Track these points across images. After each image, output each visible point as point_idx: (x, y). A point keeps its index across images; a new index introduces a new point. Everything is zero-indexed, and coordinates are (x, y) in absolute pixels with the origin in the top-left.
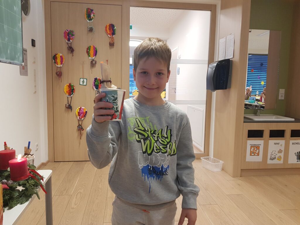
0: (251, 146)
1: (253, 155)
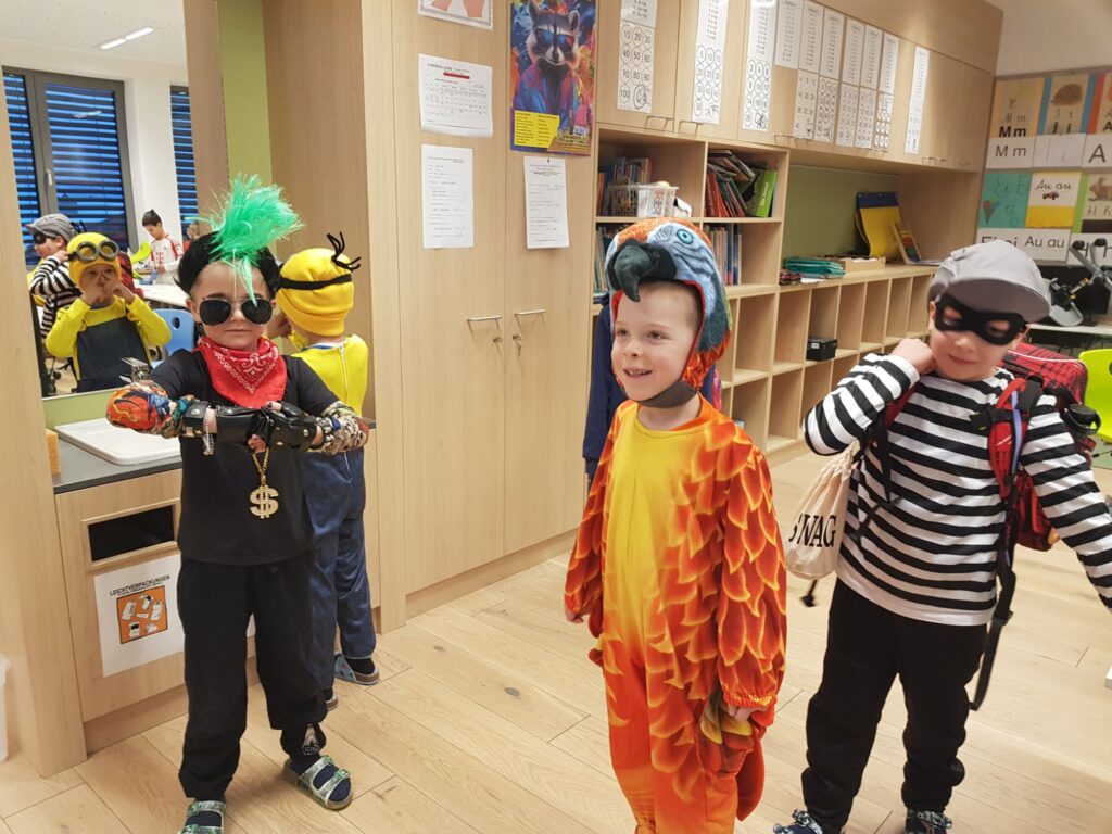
0: (117, 596)
1: (138, 634)
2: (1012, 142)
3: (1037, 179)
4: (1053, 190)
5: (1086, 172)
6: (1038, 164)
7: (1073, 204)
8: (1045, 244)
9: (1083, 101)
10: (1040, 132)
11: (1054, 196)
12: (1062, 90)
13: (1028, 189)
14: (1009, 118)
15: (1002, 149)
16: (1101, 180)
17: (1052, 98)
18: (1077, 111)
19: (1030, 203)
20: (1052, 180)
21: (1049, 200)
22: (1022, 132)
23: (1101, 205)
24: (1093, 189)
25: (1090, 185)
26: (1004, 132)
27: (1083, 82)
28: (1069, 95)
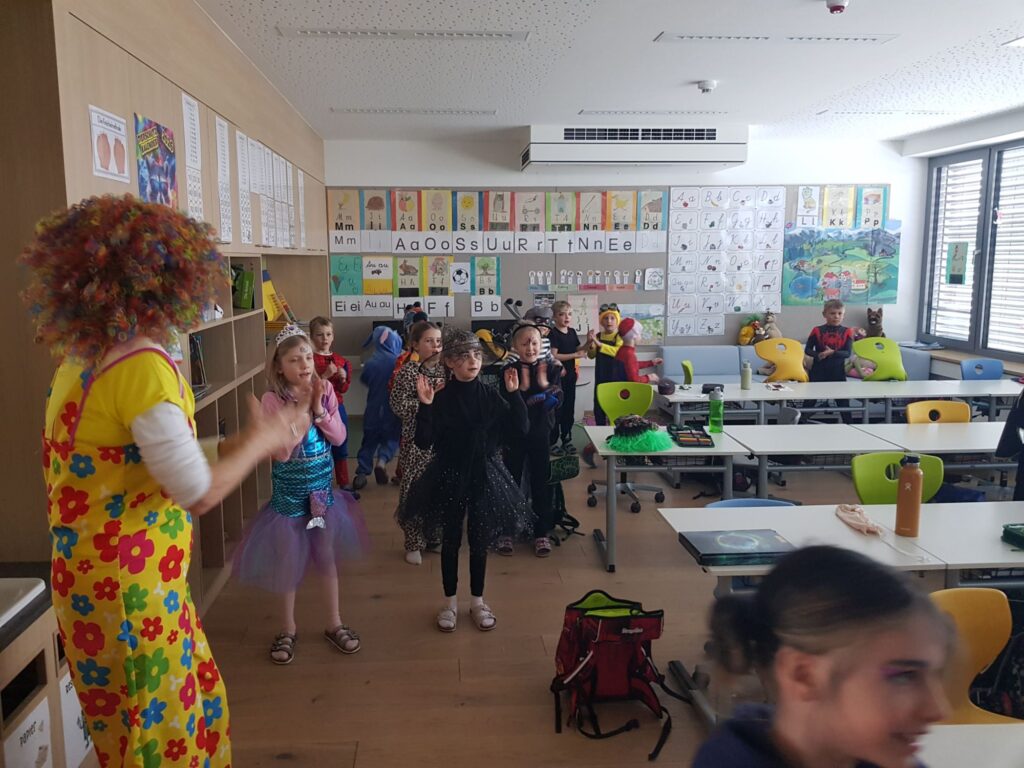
2: (345, 234)
3: (366, 260)
4: (377, 268)
5: (396, 256)
6: (364, 251)
7: (391, 278)
8: (378, 305)
9: (385, 209)
10: (362, 228)
11: (379, 272)
12: (370, 200)
13: (361, 267)
14: (340, 216)
15: (339, 238)
16: (405, 262)
17: (366, 204)
18: (382, 215)
19: (365, 277)
20: (375, 261)
21: (376, 275)
22: (350, 227)
23: (408, 278)
24: (401, 267)
25: (399, 265)
26: (339, 227)
27: (383, 195)
28: (375, 203)
